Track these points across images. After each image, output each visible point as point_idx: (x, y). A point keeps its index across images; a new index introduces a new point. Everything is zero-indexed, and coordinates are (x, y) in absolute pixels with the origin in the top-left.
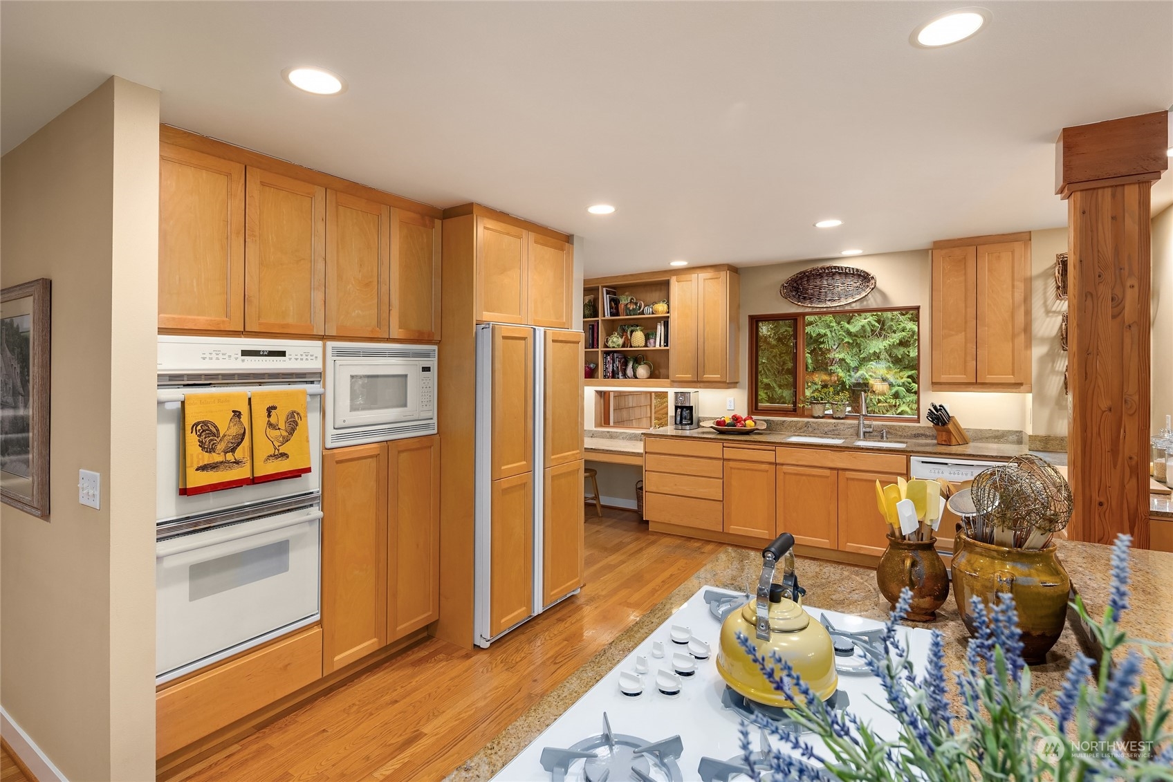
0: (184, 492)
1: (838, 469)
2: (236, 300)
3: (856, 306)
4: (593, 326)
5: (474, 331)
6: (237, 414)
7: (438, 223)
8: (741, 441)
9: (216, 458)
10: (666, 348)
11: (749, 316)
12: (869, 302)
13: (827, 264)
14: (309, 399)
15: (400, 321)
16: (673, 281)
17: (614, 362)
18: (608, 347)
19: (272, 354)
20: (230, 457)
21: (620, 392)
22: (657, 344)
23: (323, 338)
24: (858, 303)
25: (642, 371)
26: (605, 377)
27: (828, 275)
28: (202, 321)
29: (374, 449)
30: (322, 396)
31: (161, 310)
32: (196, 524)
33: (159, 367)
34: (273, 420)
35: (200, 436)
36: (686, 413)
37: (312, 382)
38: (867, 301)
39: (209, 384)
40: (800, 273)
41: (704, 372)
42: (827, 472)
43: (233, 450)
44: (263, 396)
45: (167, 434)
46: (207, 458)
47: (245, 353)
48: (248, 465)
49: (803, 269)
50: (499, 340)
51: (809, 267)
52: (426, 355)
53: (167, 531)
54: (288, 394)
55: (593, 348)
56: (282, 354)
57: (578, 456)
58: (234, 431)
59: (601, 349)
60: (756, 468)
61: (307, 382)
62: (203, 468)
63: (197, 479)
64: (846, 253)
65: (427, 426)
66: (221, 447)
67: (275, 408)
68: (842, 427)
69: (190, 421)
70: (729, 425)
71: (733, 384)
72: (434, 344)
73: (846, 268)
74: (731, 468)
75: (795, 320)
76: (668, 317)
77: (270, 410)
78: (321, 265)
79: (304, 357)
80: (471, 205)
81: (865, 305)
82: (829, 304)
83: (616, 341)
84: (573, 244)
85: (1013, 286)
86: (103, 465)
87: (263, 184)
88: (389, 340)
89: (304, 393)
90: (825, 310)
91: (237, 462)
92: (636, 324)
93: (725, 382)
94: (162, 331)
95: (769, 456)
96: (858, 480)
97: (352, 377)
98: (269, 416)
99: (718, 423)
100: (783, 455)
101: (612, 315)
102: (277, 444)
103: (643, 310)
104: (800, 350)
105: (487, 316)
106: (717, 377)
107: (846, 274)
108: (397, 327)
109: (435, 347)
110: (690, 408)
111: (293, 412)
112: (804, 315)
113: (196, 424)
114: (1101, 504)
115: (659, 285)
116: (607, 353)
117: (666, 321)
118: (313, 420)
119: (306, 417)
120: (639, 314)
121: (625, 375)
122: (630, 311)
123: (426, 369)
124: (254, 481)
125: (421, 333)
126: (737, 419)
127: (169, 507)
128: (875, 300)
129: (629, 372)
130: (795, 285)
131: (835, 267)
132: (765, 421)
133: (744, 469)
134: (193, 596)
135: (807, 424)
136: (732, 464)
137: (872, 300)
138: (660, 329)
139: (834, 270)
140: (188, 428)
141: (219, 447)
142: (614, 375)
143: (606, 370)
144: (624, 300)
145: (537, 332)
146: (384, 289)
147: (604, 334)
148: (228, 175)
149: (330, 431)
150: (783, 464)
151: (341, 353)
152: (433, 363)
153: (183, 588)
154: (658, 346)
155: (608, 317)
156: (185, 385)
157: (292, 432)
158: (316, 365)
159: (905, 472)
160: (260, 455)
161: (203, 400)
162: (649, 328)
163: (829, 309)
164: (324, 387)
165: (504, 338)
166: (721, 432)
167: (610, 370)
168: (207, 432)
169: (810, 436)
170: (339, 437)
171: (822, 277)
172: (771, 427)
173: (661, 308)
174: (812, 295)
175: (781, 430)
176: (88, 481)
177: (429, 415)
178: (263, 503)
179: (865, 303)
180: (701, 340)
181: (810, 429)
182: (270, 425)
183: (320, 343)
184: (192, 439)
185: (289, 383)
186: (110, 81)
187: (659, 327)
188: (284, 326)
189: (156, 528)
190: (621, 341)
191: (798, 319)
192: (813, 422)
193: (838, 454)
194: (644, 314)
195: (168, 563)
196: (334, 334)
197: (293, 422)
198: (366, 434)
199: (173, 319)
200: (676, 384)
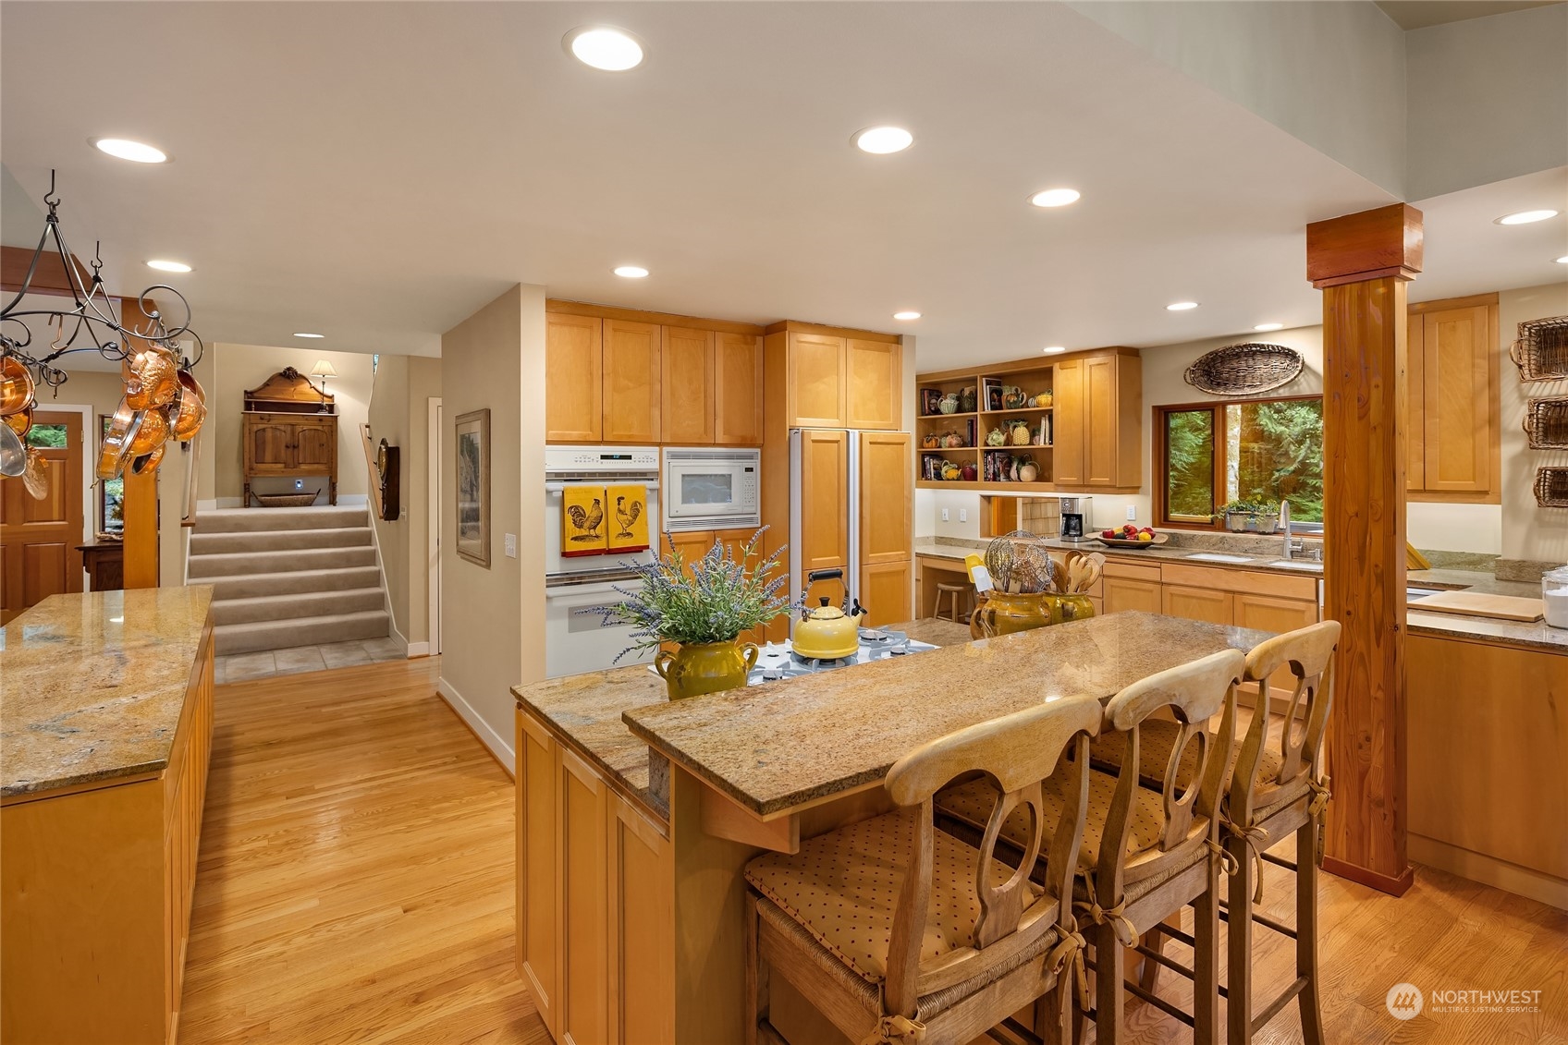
0: (565, 555)
1: (1234, 592)
2: (597, 419)
3: (1284, 392)
4: (972, 421)
5: (788, 435)
6: (597, 502)
7: (759, 340)
8: (1127, 555)
9: (584, 532)
10: (1051, 446)
11: (1154, 407)
12: (1301, 387)
13: (1243, 342)
14: (648, 492)
15: (724, 428)
16: (1056, 367)
17: (995, 463)
18: (988, 445)
19: (622, 457)
20: (592, 532)
21: (1033, 498)
22: (1041, 442)
23: (660, 444)
24: (1287, 389)
25: (1027, 473)
26: (986, 479)
27: (1246, 354)
28: (575, 434)
29: (702, 537)
30: (659, 491)
31: (549, 428)
32: (572, 579)
33: (547, 467)
34: (622, 507)
35: (573, 516)
36: (1073, 523)
37: (652, 480)
38: (1298, 386)
39: (580, 480)
40: (1211, 354)
41: (1091, 473)
42: (1221, 595)
43: (595, 528)
44: (615, 489)
45: (553, 514)
46: (579, 532)
47: (603, 457)
48: (605, 539)
49: (1212, 349)
50: (808, 444)
51: (1220, 347)
52: (750, 457)
53: (554, 581)
54: (633, 488)
55: (972, 446)
56: (629, 457)
57: (903, 556)
58: (595, 514)
59: (980, 447)
60: (1135, 586)
61: (649, 479)
62: (575, 539)
63: (573, 546)
64: (1259, 328)
65: (751, 520)
66: (587, 525)
67: (623, 498)
68: (1266, 544)
69: (567, 505)
70: (1118, 537)
71: (1134, 489)
72: (758, 447)
73: (1268, 346)
74: (1112, 586)
75: (1213, 411)
76: (1052, 410)
77: (620, 499)
78: (658, 387)
79: (645, 460)
80: (784, 322)
81: (1295, 391)
82: (1248, 391)
83: (997, 439)
84: (901, 344)
85: (1473, 366)
86: (517, 531)
87: (615, 330)
88: (715, 445)
89: (644, 488)
90: (1244, 398)
91: (597, 537)
92: (1018, 418)
93: (1114, 487)
94: (548, 443)
95: (1152, 574)
96: (1257, 606)
97: (683, 476)
98: (619, 504)
99: (1105, 535)
100: (1171, 574)
101: (993, 408)
102: (625, 526)
103: (1027, 402)
104: (1218, 448)
105: (801, 422)
106: (1105, 480)
107: (1270, 352)
108: (722, 433)
109: (758, 450)
110: (1079, 517)
111: (636, 502)
112: (1224, 405)
113: (571, 508)
114: (1349, 613)
115: (1039, 373)
116: (988, 452)
117: (1049, 414)
118: (651, 510)
119: (646, 506)
120: (1022, 407)
121: (1008, 478)
122: (1010, 403)
123: (749, 470)
124: (610, 552)
125: (743, 438)
126: (1129, 530)
127: (555, 565)
128: (1309, 384)
129: (1013, 473)
130: (1206, 368)
131: (1255, 345)
132: (1167, 534)
133: (1127, 588)
134: (572, 629)
135: (1222, 540)
136: (1113, 582)
137: (1305, 384)
138: (1045, 424)
139: (1254, 349)
140: (566, 510)
141: (585, 525)
142: (995, 477)
143: (986, 471)
144: (1007, 391)
145: (851, 435)
146: (710, 402)
147: (985, 430)
148: (591, 327)
149: (666, 519)
150: (1170, 584)
151: (674, 456)
152: (756, 464)
153: (564, 623)
154: (1042, 445)
155: (988, 411)
156: (566, 480)
157: (635, 517)
158: (654, 466)
159: (1314, 598)
160: (613, 533)
161: (575, 491)
162: (1032, 421)
163: (1250, 397)
164: (661, 483)
165: (814, 441)
166: (1111, 546)
167: (991, 471)
168: (578, 513)
169: (1223, 554)
170: (673, 524)
171: (1240, 357)
172: (1174, 542)
173: (1044, 399)
174: (1228, 379)
175: (1191, 546)
176: (510, 539)
177: (753, 510)
178: (617, 569)
179: (1296, 388)
180: (1087, 437)
181: (1226, 546)
182: (620, 511)
183: (658, 448)
184: (569, 517)
185: (636, 480)
186: (519, 284)
187: (1043, 422)
188: (630, 436)
189: (546, 578)
190: (1002, 438)
191: (1216, 409)
192: (1230, 538)
193: (1233, 574)
194: (1028, 407)
195: (556, 603)
196: (668, 441)
197: (636, 510)
198: (695, 523)
199: (555, 434)
200: (1060, 488)
